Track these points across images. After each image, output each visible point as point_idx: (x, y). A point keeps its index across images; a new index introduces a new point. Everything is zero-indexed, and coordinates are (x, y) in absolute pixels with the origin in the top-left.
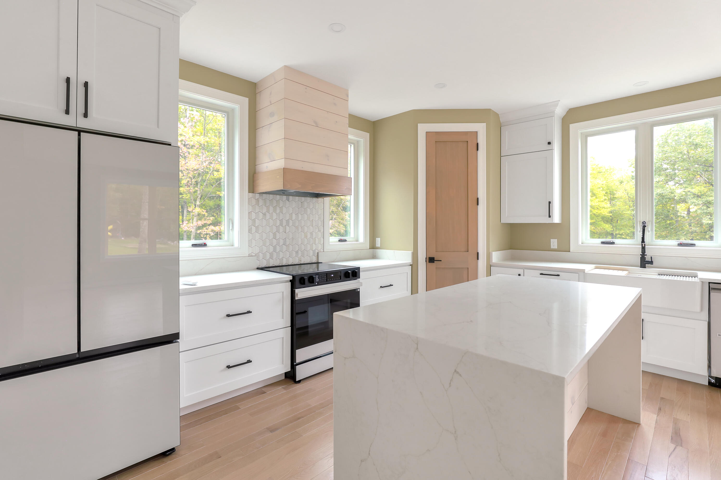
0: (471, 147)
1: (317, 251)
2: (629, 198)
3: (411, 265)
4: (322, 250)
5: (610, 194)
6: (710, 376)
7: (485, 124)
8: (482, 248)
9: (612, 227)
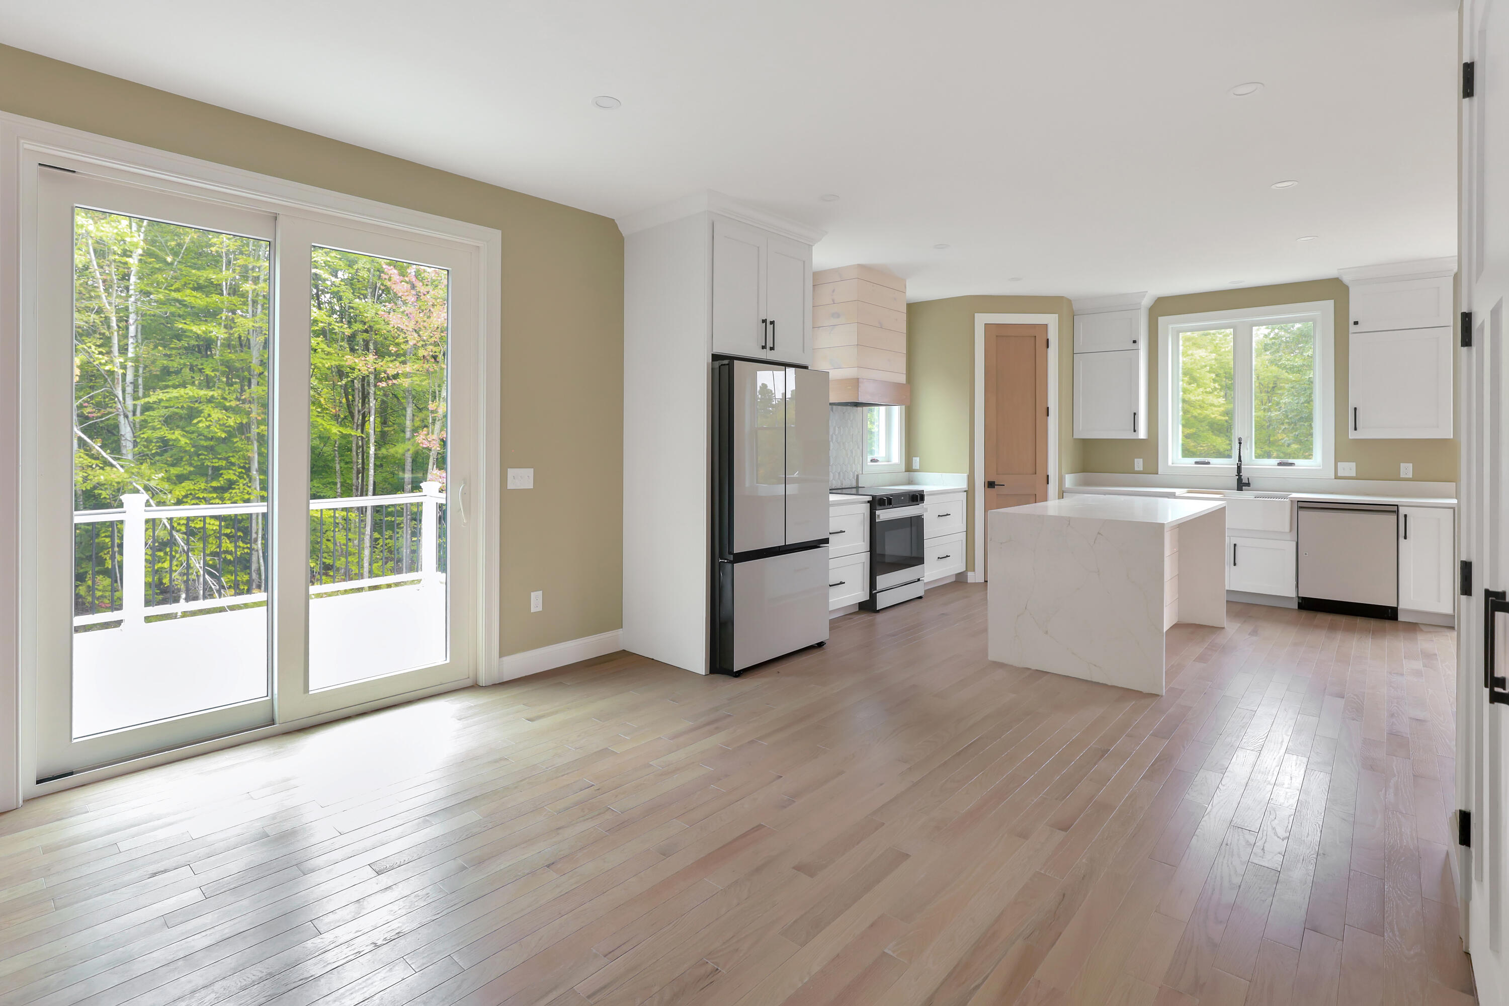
0: (1041, 343)
1: (856, 473)
2: (1261, 387)
3: (965, 491)
4: (861, 472)
5: (1226, 378)
6: (1299, 597)
7: (1057, 315)
8: (1053, 470)
9: (1228, 442)
